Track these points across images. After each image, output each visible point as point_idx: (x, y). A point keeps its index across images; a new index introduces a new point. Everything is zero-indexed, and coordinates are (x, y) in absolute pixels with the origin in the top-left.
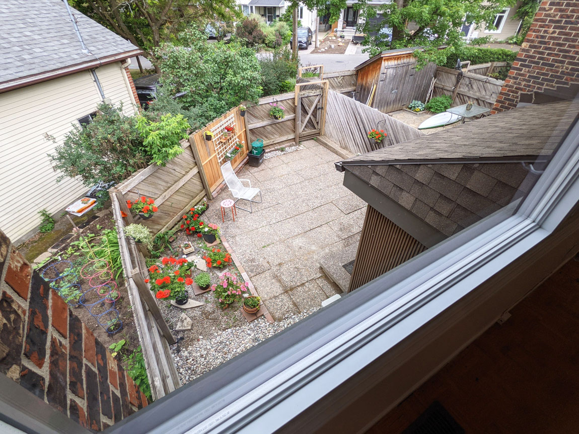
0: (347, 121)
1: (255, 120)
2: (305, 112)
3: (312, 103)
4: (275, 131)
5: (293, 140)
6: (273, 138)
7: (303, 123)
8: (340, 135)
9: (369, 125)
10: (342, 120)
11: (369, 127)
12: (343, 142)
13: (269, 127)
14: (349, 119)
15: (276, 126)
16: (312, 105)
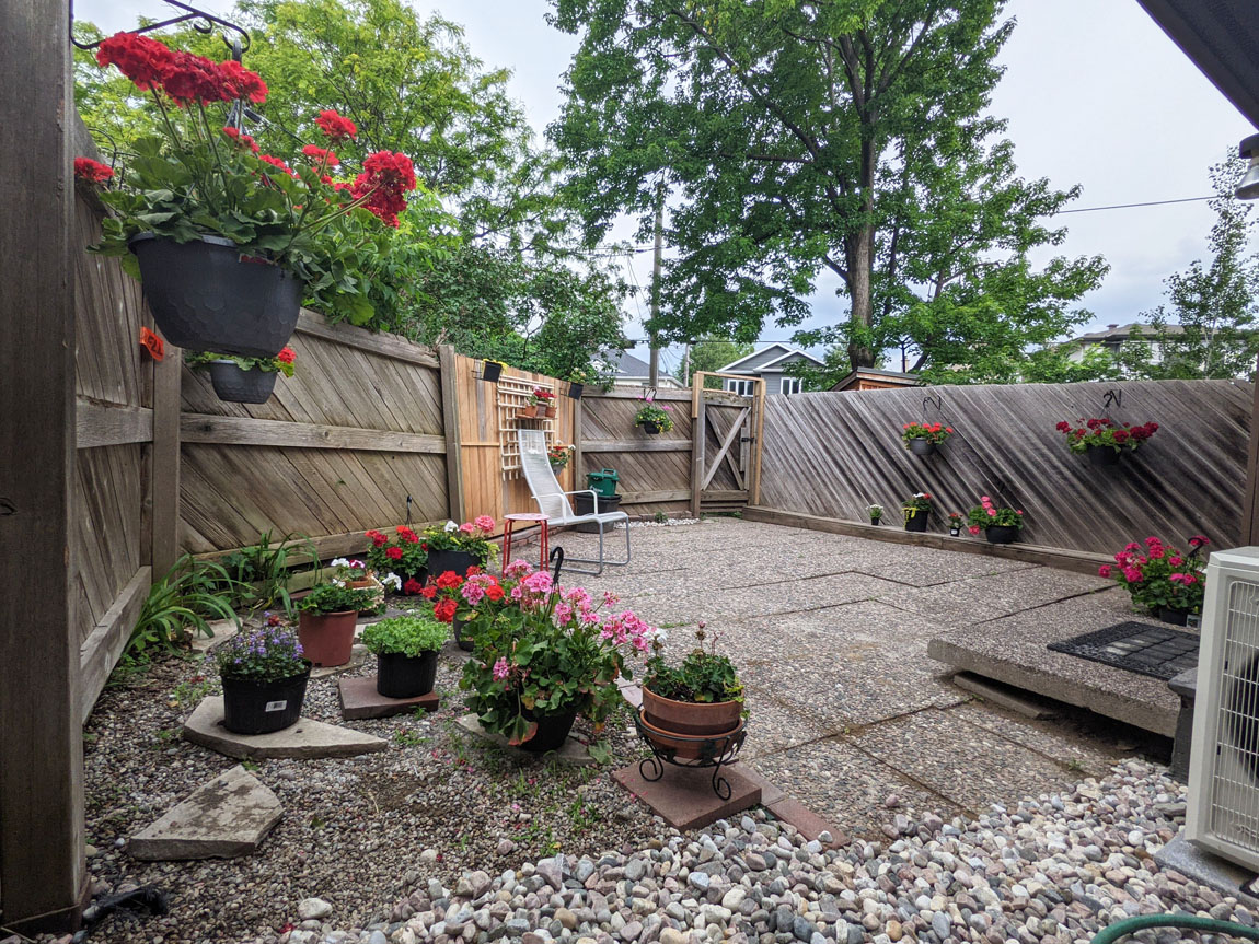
0: (825, 447)
1: (599, 434)
2: (714, 441)
3: (729, 424)
4: (643, 473)
5: (685, 505)
6: (636, 487)
7: (710, 467)
8: (808, 487)
9: (892, 431)
10: (809, 448)
11: (891, 437)
12: (818, 502)
13: (629, 458)
14: (828, 439)
15: (646, 458)
16: (729, 430)
